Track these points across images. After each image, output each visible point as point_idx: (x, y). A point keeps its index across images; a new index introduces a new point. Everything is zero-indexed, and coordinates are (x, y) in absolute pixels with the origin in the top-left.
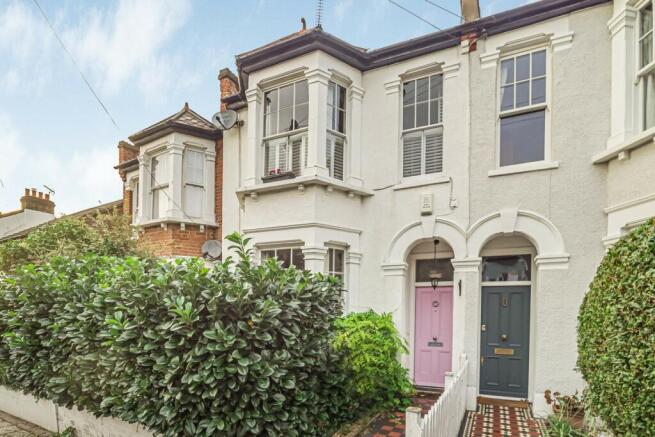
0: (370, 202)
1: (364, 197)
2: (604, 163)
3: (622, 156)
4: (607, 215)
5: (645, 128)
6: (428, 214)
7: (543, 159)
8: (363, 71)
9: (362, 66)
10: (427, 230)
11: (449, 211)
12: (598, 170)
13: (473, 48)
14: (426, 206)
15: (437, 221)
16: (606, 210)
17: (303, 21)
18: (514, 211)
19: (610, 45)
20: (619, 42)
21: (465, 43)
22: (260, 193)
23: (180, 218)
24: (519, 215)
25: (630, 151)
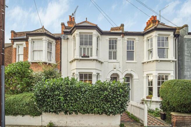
0: (103, 64)
1: (102, 63)
2: (143, 63)
3: (146, 63)
4: (144, 72)
5: (149, 59)
6: (115, 68)
7: (133, 60)
8: (101, 35)
9: (101, 34)
10: (115, 72)
11: (119, 68)
12: (142, 64)
13: (123, 37)
14: (115, 67)
15: (117, 70)
16: (144, 71)
17: (86, 18)
18: (130, 69)
19: (144, 44)
20: (145, 43)
21: (122, 36)
22: (81, 60)
23: (47, 61)
24: (131, 70)
25: (148, 62)
